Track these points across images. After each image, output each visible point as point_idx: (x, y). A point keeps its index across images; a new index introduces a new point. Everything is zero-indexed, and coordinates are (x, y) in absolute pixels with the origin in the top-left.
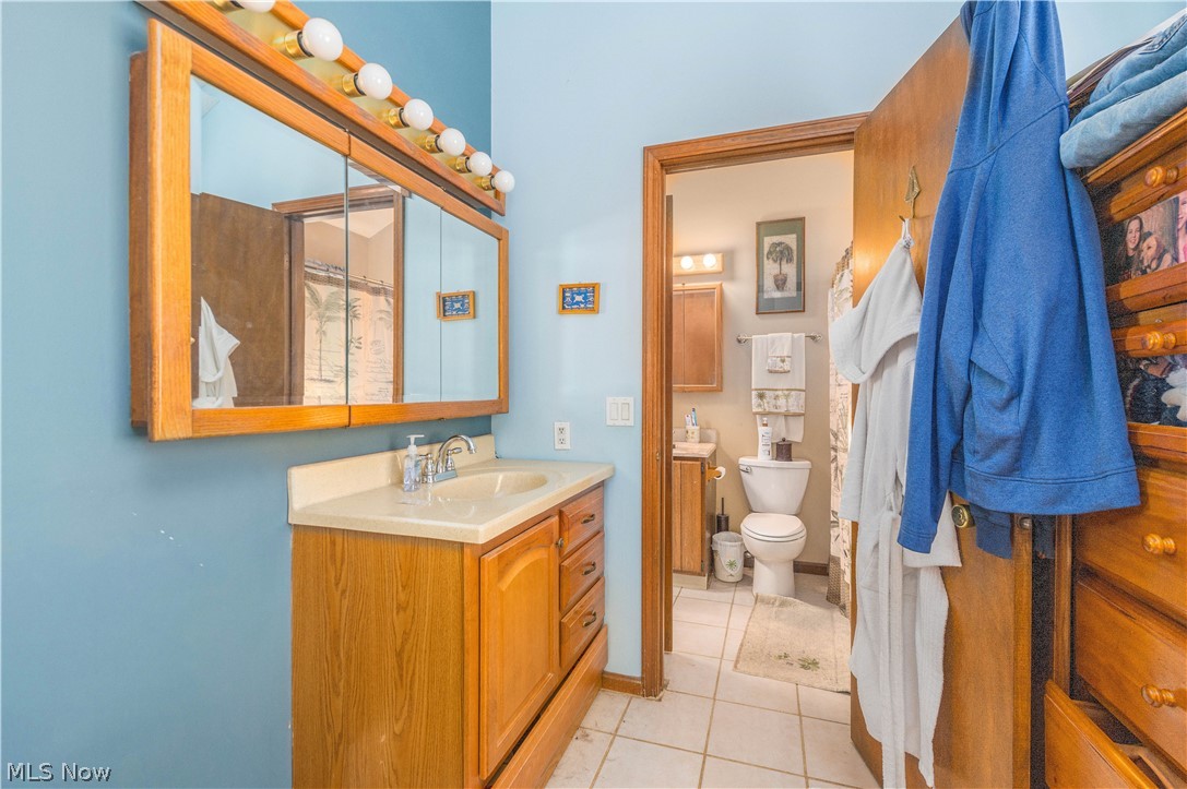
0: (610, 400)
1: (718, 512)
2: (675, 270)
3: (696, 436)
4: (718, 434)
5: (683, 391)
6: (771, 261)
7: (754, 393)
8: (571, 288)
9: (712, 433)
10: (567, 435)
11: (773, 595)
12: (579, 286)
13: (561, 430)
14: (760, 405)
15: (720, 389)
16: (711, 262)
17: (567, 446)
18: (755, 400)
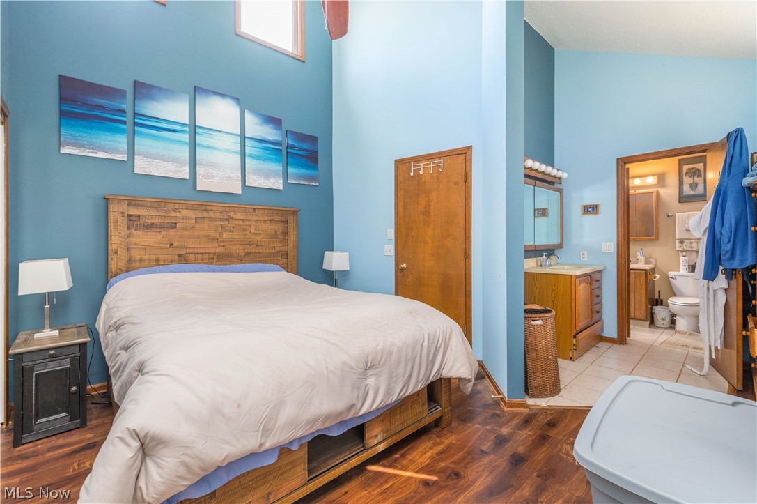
0: (603, 244)
1: (657, 297)
2: (630, 185)
3: (643, 261)
4: (656, 260)
5: (635, 240)
6: (687, 177)
7: (677, 241)
8: (587, 206)
9: (653, 261)
10: (586, 255)
11: (685, 330)
12: (590, 206)
13: (583, 254)
14: (681, 247)
15: (657, 239)
16: (651, 180)
17: (586, 259)
18: (677, 244)
